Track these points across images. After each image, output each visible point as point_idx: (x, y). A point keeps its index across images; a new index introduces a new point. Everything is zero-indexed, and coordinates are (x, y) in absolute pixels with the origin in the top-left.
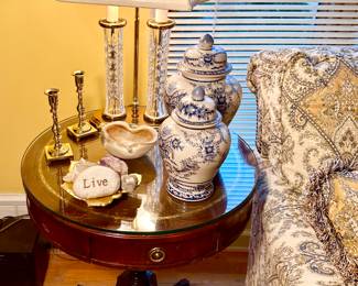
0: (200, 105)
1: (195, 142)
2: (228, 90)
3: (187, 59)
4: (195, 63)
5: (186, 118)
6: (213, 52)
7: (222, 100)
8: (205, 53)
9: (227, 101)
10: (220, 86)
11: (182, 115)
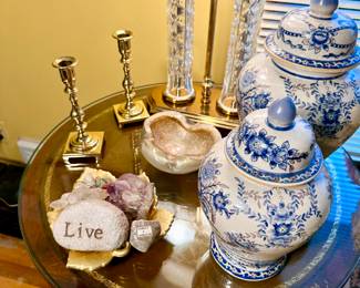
0: (279, 139)
1: (255, 209)
2: (346, 99)
3: (283, 32)
4: (295, 41)
5: (248, 158)
6: (333, 25)
7: (331, 117)
8: (316, 24)
9: (342, 119)
10: (333, 89)
11: (241, 150)
